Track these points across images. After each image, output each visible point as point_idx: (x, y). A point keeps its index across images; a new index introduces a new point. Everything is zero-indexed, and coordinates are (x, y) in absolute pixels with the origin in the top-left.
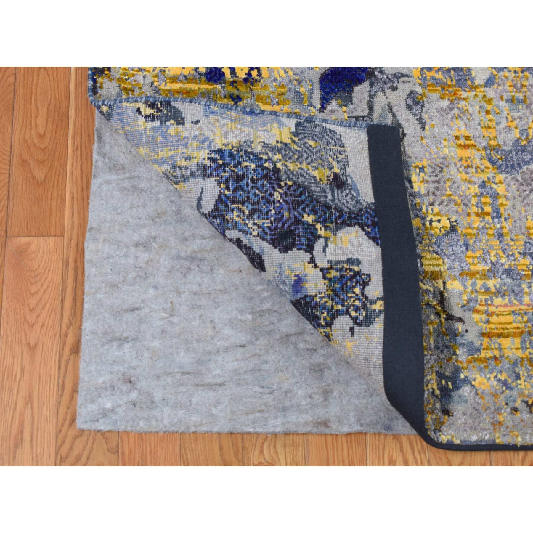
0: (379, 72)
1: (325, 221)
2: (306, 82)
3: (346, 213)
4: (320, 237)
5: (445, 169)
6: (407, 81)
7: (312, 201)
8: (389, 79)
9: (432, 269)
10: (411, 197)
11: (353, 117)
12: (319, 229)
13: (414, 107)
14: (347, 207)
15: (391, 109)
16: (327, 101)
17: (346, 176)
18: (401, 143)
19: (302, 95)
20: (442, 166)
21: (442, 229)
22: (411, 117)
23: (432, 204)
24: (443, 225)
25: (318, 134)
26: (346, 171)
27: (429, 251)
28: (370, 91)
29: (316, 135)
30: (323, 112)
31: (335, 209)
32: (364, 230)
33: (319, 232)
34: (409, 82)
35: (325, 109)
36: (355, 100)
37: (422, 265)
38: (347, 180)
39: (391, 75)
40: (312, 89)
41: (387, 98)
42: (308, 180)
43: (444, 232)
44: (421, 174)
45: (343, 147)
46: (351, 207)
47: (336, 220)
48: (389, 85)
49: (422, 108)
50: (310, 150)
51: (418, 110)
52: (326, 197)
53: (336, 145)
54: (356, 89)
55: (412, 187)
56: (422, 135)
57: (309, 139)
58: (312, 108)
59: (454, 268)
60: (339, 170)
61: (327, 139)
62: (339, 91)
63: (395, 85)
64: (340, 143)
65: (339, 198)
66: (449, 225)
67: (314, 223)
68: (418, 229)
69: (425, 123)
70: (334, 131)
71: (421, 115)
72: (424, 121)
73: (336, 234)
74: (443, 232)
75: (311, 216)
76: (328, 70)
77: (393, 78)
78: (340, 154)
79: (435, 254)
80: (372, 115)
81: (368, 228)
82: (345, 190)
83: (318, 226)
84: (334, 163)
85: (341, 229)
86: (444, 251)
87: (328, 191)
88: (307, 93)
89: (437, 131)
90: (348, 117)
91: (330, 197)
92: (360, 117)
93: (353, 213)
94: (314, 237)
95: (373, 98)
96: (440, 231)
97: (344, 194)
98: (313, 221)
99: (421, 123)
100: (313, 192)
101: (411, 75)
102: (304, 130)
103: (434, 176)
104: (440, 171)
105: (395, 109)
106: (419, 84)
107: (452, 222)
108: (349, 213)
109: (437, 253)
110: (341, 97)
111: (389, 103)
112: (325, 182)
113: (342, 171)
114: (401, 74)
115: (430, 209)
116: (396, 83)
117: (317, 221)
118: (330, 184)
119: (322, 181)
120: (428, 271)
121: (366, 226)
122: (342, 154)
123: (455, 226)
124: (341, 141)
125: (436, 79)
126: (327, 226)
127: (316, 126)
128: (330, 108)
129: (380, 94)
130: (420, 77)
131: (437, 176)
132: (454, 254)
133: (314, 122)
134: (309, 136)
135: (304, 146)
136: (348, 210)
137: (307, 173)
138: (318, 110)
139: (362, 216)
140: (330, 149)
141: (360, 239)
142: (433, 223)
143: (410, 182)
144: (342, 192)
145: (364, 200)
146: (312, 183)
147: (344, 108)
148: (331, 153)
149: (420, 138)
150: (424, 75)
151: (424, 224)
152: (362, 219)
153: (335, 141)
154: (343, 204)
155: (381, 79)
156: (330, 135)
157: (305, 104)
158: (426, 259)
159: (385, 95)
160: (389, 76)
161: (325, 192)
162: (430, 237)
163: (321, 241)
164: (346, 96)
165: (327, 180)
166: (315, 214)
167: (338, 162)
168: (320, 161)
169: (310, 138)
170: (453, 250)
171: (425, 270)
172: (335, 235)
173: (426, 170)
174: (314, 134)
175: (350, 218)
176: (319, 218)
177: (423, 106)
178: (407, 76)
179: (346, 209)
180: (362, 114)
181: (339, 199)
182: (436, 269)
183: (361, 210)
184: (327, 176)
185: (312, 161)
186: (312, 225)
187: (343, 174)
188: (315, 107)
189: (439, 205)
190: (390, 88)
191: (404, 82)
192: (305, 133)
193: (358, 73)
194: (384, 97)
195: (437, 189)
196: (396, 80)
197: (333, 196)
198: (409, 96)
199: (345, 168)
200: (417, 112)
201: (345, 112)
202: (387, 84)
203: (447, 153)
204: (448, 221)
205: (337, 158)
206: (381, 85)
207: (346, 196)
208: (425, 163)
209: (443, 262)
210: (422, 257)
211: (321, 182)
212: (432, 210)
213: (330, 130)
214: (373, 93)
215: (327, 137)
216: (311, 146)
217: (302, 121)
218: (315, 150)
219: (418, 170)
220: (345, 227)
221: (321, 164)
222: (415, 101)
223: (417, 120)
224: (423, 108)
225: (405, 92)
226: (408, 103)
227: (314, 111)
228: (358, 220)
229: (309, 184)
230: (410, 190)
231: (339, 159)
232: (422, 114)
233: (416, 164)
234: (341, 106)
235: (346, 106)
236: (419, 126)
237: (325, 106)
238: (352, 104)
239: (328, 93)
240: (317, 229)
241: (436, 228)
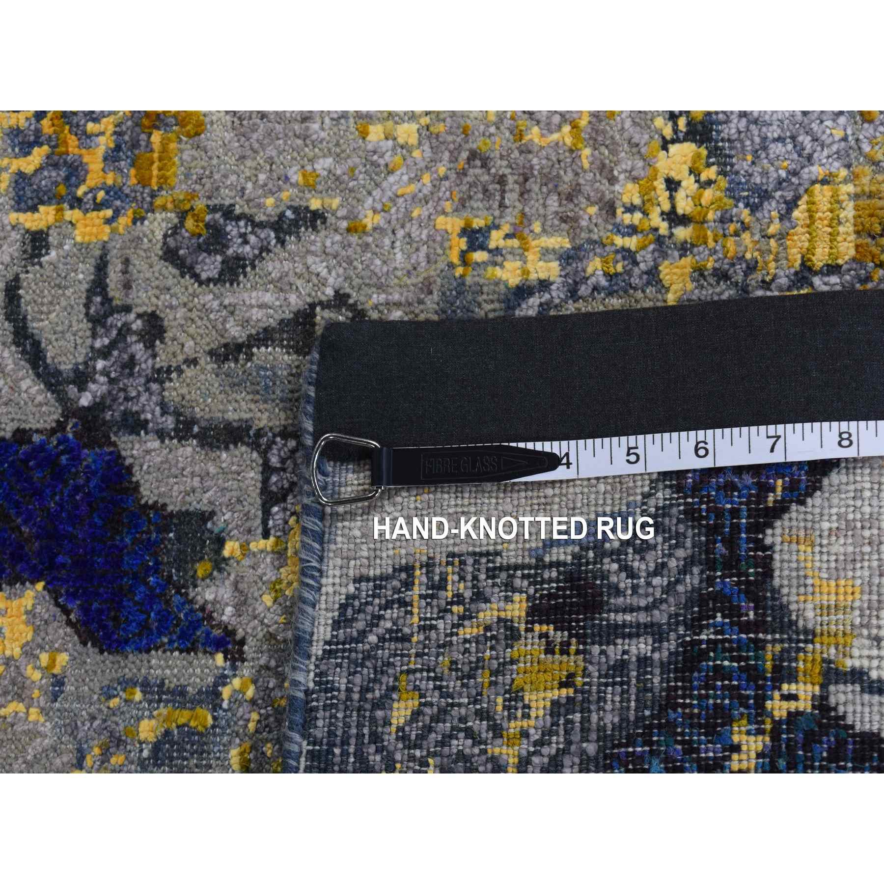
0: (82, 388)
1: (753, 674)
2: (113, 712)
3: (710, 581)
4: (822, 704)
5: (477, 143)
6: (125, 272)
7: (669, 728)
8: (113, 345)
9: (847, 229)
10: (583, 290)
11: (267, 514)
12: (792, 705)
13: (230, 252)
14: (684, 570)
15: (239, 347)
16: (195, 625)
17: (540, 565)
18: (375, 315)
19: (167, 733)
20: (465, 155)
21: (703, 177)
22: (272, 267)
23: (609, 208)
24: (685, 169)
25: (358, 679)
26: (516, 567)
27: (782, 236)
28: (161, 435)
29: (364, 690)
30: (242, 642)
31: (695, 626)
32: (780, 510)
33: (804, 705)
34: (127, 262)
35: (229, 633)
36: (199, 503)
37: (833, 269)
38: (558, 564)
39: (94, 336)
40: (146, 686)
41: (193, 362)
42: (576, 737)
43: (714, 168)
44: (492, 245)
45: (408, 569)
46: (681, 553)
47: (746, 627)
48: (138, 349)
49: (238, 218)
50: (436, 719)
51: (243, 236)
52: (643, 661)
53: (403, 603)
54: (148, 493)
55: (544, 285)
56: (344, 224)
57: (387, 723)
58: (226, 692)
59: (845, 139)
60: (517, 597)
61: (382, 639)
62: (156, 570)
63: (138, 325)
64: (396, 583)
65: (643, 603)
66: (689, 148)
67: (768, 727)
68: (699, 272)
69: (296, 210)
70: (343, 607)
71: (261, 225)
72: (289, 213)
73: (806, 631)
74: (711, 173)
75: (736, 738)
76: (66, 612)
77: (108, 330)
78: (442, 585)
79: (796, 214)
80: (259, 433)
81: (773, 489)
82: (605, 576)
83: (778, 708)
84: (488, 614)
85: (784, 609)
86: (783, 173)
87: (614, 652)
88: (163, 710)
89: (329, 162)
90: (266, 535)
91: (642, 646)
92: (265, 481)
93: (708, 548)
94: (824, 729)
95: (191, 422)
96: (709, 183)
97: (625, 583)
98: (760, 732)
99: (295, 223)
100: (624, 719)
101: (98, 253)
102: (345, 742)
103: (503, 192)
104: (485, 164)
105: (235, 332)
106: (134, 222)
107: (675, 131)
108: (711, 565)
109: (792, 205)
110: (183, 562)
111: (211, 353)
112: (573, 662)
113: (518, 582)
114: (91, 293)
115: (627, 218)
116: (132, 316)
117: (759, 711)
118: (582, 639)
119: (571, 676)
120: (857, 247)
121: (761, 497)
122: (444, 579)
123: (689, 124)
124: (382, 578)
125: (118, 148)
126: (777, 669)
127: (324, 685)
128: (229, 610)
129: (174, 389)
130: (109, 213)
131: (501, 180)
132: (793, 138)
133: (307, 692)
134: (373, 720)
135: (416, 746)
136: (696, 570)
137: (540, 743)
138: (234, 668)
139: (719, 513)
140: (423, 628)
141: (826, 525)
142: (680, 211)
143: (523, 292)
144: (618, 592)
145: (646, 496)
146: (585, 720)
147: (230, 548)
148: (440, 624)
149: (354, 239)
150: (101, 195)
151: (684, 249)
152: (735, 513)
153: (388, 605)
154: (669, 589)
155: (112, 381)
156: (360, 625)
157: (210, 721)
158: (811, 250)
159: (180, 371)
160: (98, 344)
161: (621, 666)
162: (732, 227)
163: (842, 698)
164: (178, 539)
165: (565, 652)
166: (729, 720)
167: (480, 596)
168: (483, 677)
169: (379, 714)
170: (779, 139)
171: (854, 259)
172: (810, 635)
173: (478, 223)
174: (363, 699)
175: (731, 564)
176: (743, 701)
177: (228, 213)
178: (101, 267)
179: (693, 579)
180: (253, 476)
181: (647, 609)
182: (848, 212)
183: (691, 514)
184: (549, 650)
185: (482, 715)
186: (775, 735)
187: (533, 580)
188: (222, 680)
189: (612, 180)
190: (150, 345)
191: (127, 286)
192: (360, 736)
193: (81, 481)
194: (189, 372)
195: (550, 181)
196: (117, 320)
197: (637, 631)
198: (186, 268)
199: (508, 568)
200: (252, 239)
201: (244, 547)
202: (132, 357)
203: (414, 127)
204: (673, 149)
205: (459, 599)
206: (134, 386)
207: (632, 574)
208: (451, 224)
209: (824, 182)
210: (803, 264)
211: (579, 680)
212: (631, 209)
213: (336, 625)
214: (169, 422)
215: (373, 638)
216: (416, 714)
217: (306, 747)
218: (434, 698)
219: (479, 256)
220: (776, 591)
221: (495, 673)
222: (207, 243)
223: (282, 242)
224: (238, 210)
225: (170, 282)
226: (214, 274)
227: (236, 682)
228: (736, 528)
229: (593, 736)
230: (557, 293)
231: (468, 594)
232: (261, 217)
233: (456, 260)
234: (220, 563)
235: (220, 542)
236: (308, 235)
237: (217, 632)
238: (213, 514)
239: (165, 618)
240: (793, 716)
241: (696, 199)
